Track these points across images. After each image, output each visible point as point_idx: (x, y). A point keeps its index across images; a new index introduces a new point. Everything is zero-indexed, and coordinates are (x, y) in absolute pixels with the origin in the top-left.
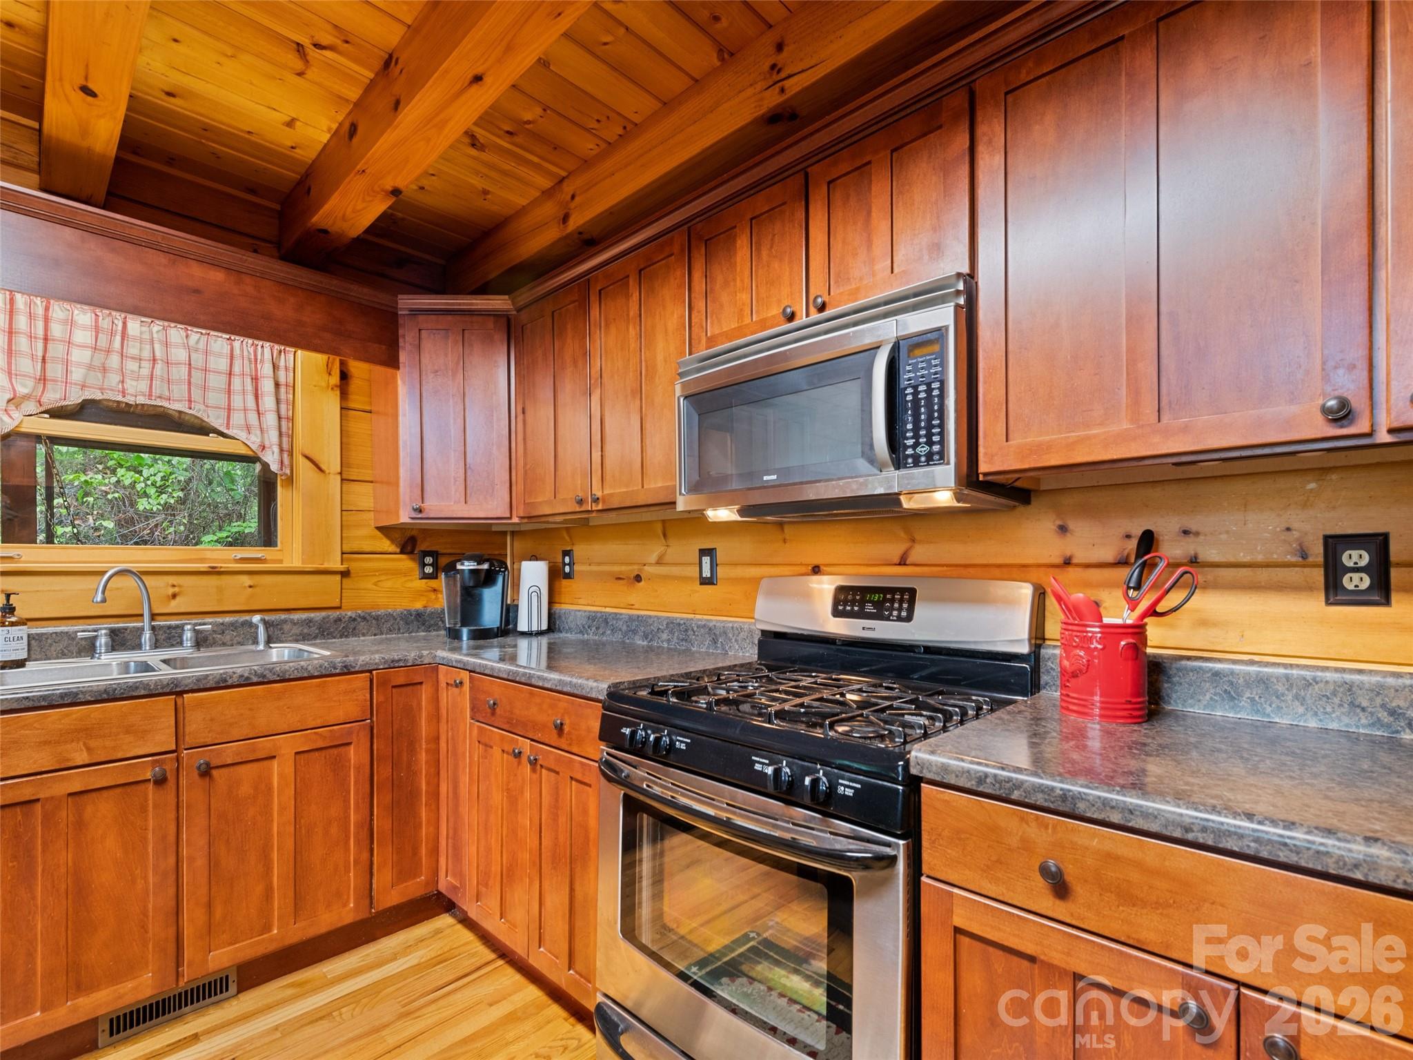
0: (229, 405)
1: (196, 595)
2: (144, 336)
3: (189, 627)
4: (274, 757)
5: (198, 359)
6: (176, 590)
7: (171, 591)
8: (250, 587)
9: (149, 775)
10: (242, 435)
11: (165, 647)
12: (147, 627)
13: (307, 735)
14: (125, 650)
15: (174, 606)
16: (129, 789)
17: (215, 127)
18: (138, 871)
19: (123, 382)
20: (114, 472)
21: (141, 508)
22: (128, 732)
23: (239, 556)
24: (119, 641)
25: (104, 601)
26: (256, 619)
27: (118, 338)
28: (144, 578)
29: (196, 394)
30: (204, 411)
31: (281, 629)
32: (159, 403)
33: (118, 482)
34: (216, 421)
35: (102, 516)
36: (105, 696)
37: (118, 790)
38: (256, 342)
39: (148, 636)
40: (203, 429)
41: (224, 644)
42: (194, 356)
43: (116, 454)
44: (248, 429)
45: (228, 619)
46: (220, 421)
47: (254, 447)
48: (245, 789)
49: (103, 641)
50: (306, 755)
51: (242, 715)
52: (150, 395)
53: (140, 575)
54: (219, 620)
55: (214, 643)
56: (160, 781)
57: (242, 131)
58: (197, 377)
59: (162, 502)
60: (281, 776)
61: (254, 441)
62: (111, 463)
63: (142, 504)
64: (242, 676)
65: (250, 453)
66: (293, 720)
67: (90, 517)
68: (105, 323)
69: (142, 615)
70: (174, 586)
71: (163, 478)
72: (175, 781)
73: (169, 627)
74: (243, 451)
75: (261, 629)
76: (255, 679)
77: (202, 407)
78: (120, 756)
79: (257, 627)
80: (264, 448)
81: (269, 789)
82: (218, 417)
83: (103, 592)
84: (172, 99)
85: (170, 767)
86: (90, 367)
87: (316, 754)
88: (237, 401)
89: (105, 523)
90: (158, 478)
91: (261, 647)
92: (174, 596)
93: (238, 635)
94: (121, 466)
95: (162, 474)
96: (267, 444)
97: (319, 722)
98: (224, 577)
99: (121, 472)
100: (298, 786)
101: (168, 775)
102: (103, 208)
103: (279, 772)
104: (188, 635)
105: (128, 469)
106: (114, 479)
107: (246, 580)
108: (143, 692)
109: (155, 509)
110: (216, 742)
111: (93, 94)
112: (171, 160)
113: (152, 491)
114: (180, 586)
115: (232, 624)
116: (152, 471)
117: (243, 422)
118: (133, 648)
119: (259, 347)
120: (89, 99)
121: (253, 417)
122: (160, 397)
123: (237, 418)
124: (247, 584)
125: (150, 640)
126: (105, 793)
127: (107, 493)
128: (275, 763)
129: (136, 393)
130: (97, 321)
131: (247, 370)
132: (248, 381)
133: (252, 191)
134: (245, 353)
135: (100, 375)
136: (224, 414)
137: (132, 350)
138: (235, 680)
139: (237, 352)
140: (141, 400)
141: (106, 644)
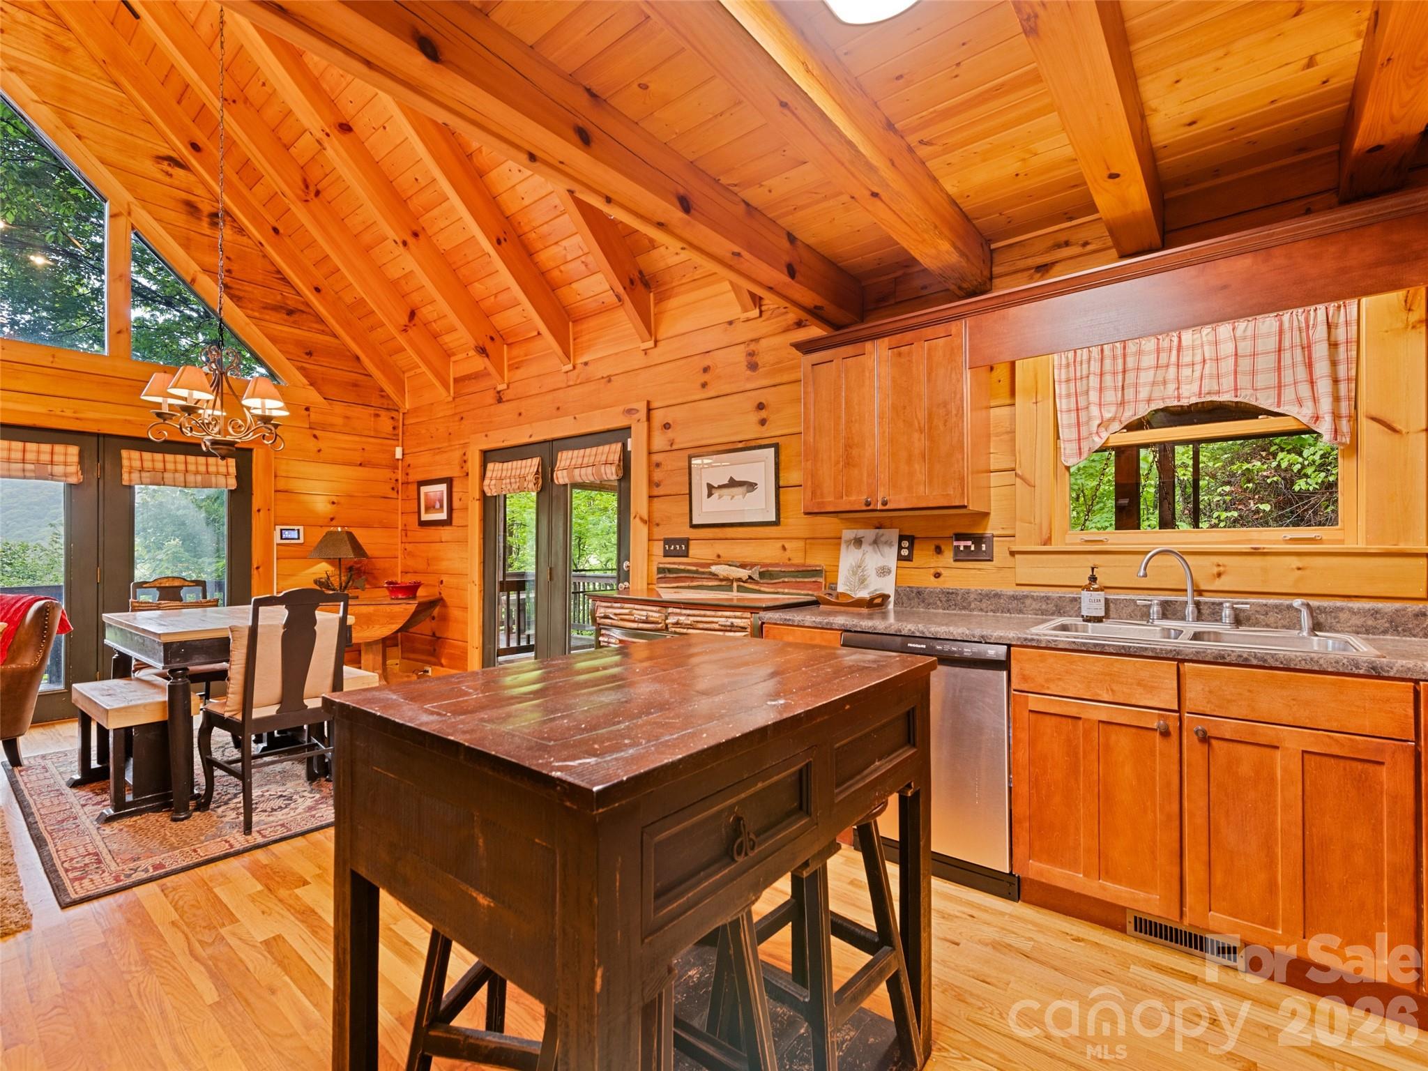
0: (1280, 382)
1: (1241, 574)
2: (1196, 343)
3: (1228, 605)
4: (1277, 748)
5: (1245, 347)
6: (1221, 569)
7: (1216, 570)
8: (1299, 569)
9: (1155, 726)
10: (1292, 410)
11: (1209, 621)
12: (1190, 601)
13: (1318, 735)
14: (1175, 619)
15: (1218, 585)
16: (1142, 732)
17: (1241, 120)
18: (1149, 803)
19: (1178, 388)
20: (1275, 455)
21: (1297, 488)
22: (1139, 684)
23: (1289, 537)
24: (1168, 610)
25: (1145, 575)
26: (1297, 602)
27: (1174, 352)
28: (1185, 557)
29: (1244, 381)
30: (1252, 395)
31: (1335, 618)
32: (1209, 398)
33: (1279, 465)
34: (1265, 402)
35: (1261, 500)
36: (1123, 651)
37: (1134, 730)
38: (1307, 308)
39: (1191, 609)
40: (1251, 412)
41: (1267, 626)
42: (1241, 345)
43: (1277, 440)
44: (1300, 402)
45: (1272, 601)
46: (1270, 401)
47: (1305, 420)
48: (1245, 769)
49: (1155, 609)
50: (1318, 758)
51: (1240, 694)
52: (1200, 394)
53: (1181, 555)
54: (1263, 601)
55: (1256, 624)
56: (1165, 734)
57: (1265, 106)
58: (1245, 364)
59: (1320, 481)
60: (1285, 770)
61: (1303, 415)
62: (1273, 449)
63: (1300, 485)
64: (1240, 656)
65: (1304, 427)
66: (1303, 716)
67: (1252, 502)
68: (1165, 344)
69: (1186, 590)
70: (1219, 565)
71: (1322, 456)
72: (1178, 738)
73: (1213, 603)
74: (1293, 426)
75: (1305, 613)
76: (1255, 662)
77: (1251, 391)
78: (1133, 702)
79: (1299, 611)
80: (1317, 418)
81: (1272, 779)
82: (1268, 398)
83: (1145, 569)
84: (1194, 127)
85: (1173, 726)
86: (1154, 384)
87: (1332, 761)
88: (1288, 377)
89: (1262, 507)
90: (1317, 457)
91: (1305, 634)
92: (1219, 575)
93: (1284, 619)
94: (1282, 450)
95: (1322, 452)
96: (1321, 413)
97: (1334, 726)
98: (1269, 558)
99: (1281, 455)
100: (1308, 788)
101: (1171, 729)
102: (1163, 248)
103: (1284, 765)
104: (1227, 612)
105: (1289, 452)
106: (1274, 464)
107: (1295, 562)
108: (1151, 654)
109: (1311, 489)
110: (1215, 714)
111: (1117, 176)
112: (1216, 172)
113: (1309, 471)
114: (1224, 566)
115: (1276, 606)
116: (1312, 449)
117: (1293, 396)
118: (1179, 619)
119: (1312, 313)
120: (1117, 180)
121: (1304, 390)
122: (1209, 393)
123: (1288, 394)
124: (1294, 567)
125: (1193, 613)
126: (1124, 729)
127: (1268, 477)
128: (1278, 754)
129: (1190, 396)
130: (1158, 344)
131: (1297, 340)
132: (1298, 351)
133: (1302, 150)
134: (1295, 323)
135: (1162, 387)
136: (1274, 393)
137: (1186, 358)
138: (1233, 659)
139: (1286, 325)
140: (1194, 400)
141: (1158, 612)
